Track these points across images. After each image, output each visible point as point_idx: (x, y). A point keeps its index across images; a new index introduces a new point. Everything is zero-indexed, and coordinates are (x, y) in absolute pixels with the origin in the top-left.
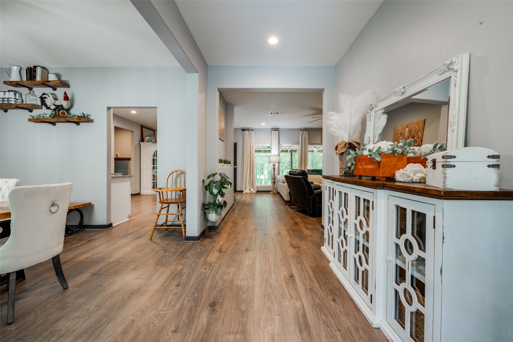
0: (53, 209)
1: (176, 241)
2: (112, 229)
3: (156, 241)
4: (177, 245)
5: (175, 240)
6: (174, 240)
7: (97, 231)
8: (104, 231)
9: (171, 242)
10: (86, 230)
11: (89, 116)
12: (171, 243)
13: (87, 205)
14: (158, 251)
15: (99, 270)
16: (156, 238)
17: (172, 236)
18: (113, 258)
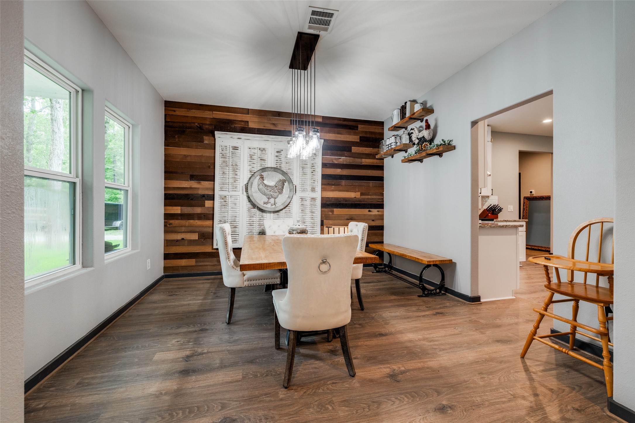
0: (324, 267)
1: (584, 394)
2: (477, 306)
3: (530, 366)
4: (577, 410)
5: (581, 388)
6: (577, 388)
7: (459, 301)
8: (465, 305)
9: (567, 389)
10: (448, 295)
11: (451, 142)
12: (564, 391)
13: (446, 262)
14: (518, 397)
15: (402, 373)
16: (537, 360)
17: (582, 374)
18: (436, 360)
